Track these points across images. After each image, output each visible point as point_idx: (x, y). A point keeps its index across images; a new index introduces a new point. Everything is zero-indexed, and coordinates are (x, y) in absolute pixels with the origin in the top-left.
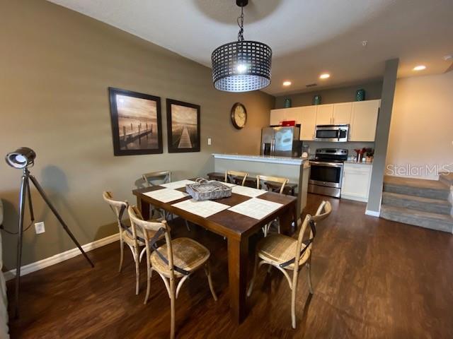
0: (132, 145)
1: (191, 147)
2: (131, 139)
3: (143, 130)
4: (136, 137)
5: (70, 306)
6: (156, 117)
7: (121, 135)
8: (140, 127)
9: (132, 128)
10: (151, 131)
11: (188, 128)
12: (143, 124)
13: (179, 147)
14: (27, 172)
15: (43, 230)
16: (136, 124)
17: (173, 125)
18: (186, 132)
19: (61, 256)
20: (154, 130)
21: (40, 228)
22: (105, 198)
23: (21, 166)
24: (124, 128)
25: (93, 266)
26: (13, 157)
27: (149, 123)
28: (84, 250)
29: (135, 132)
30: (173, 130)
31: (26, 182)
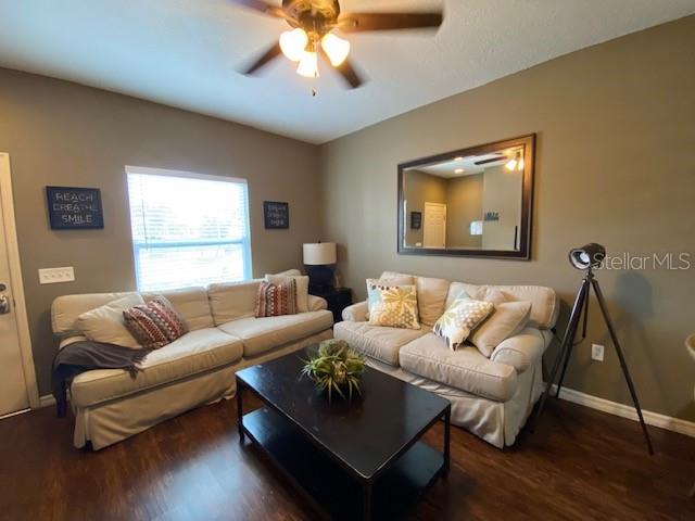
5: (586, 472)
14: (591, 275)
15: (601, 358)
19: (616, 407)
21: (598, 352)
22: (686, 343)
23: (582, 267)
25: (652, 453)
26: (577, 255)
28: (644, 418)
31: (586, 287)
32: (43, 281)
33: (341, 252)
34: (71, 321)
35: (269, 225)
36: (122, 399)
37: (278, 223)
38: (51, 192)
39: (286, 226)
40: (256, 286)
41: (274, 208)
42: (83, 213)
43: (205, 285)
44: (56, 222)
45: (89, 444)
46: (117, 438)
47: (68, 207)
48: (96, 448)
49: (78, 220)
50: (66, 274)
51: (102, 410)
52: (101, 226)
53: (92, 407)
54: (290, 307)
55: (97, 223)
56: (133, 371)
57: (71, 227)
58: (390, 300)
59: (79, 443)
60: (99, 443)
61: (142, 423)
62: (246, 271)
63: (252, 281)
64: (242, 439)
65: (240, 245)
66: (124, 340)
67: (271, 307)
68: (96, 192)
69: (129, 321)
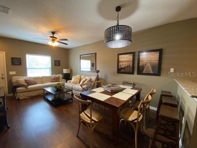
0: (122, 70)
1: (152, 73)
2: (122, 69)
3: (126, 66)
4: (124, 68)
6: (132, 60)
7: (119, 67)
8: (125, 64)
9: (123, 65)
10: (129, 66)
11: (150, 63)
12: (127, 63)
13: (143, 72)
16: (124, 63)
17: (140, 62)
18: (149, 65)
20: (130, 65)
24: (120, 65)
27: (129, 63)
29: (123, 66)
30: (140, 65)
32: (10, 74)
33: (71, 71)
34: (16, 81)
35: (55, 65)
36: (24, 92)
37: (57, 65)
38: (12, 58)
39: (59, 65)
40: (51, 77)
41: (57, 62)
42: (18, 62)
43: (41, 76)
44: (13, 64)
45: (19, 99)
46: (23, 98)
47: (15, 61)
48: (20, 99)
49: (17, 63)
50: (14, 73)
51: (21, 93)
52: (21, 65)
53: (20, 93)
54: (58, 81)
55: (20, 64)
56: (26, 88)
57: (16, 65)
58: (75, 79)
59: (17, 98)
60: (21, 99)
61: (28, 97)
62: (50, 74)
63: (51, 76)
64: (44, 98)
65: (49, 69)
66: (25, 84)
67: (54, 81)
68: (20, 59)
69: (26, 81)
